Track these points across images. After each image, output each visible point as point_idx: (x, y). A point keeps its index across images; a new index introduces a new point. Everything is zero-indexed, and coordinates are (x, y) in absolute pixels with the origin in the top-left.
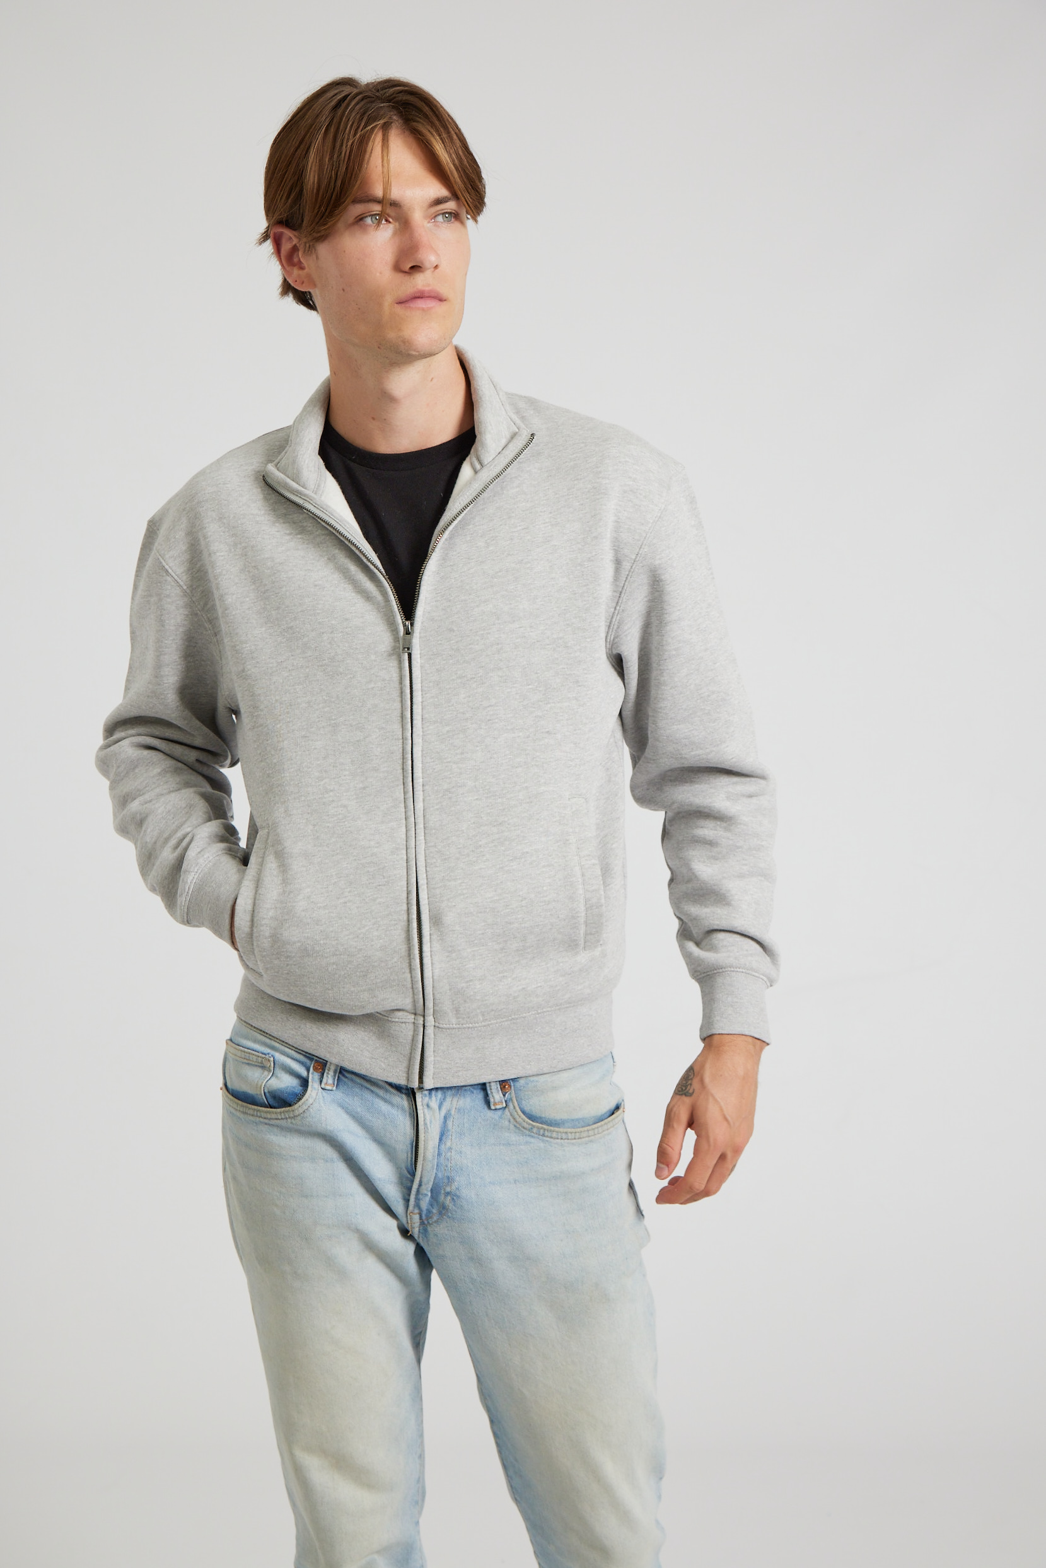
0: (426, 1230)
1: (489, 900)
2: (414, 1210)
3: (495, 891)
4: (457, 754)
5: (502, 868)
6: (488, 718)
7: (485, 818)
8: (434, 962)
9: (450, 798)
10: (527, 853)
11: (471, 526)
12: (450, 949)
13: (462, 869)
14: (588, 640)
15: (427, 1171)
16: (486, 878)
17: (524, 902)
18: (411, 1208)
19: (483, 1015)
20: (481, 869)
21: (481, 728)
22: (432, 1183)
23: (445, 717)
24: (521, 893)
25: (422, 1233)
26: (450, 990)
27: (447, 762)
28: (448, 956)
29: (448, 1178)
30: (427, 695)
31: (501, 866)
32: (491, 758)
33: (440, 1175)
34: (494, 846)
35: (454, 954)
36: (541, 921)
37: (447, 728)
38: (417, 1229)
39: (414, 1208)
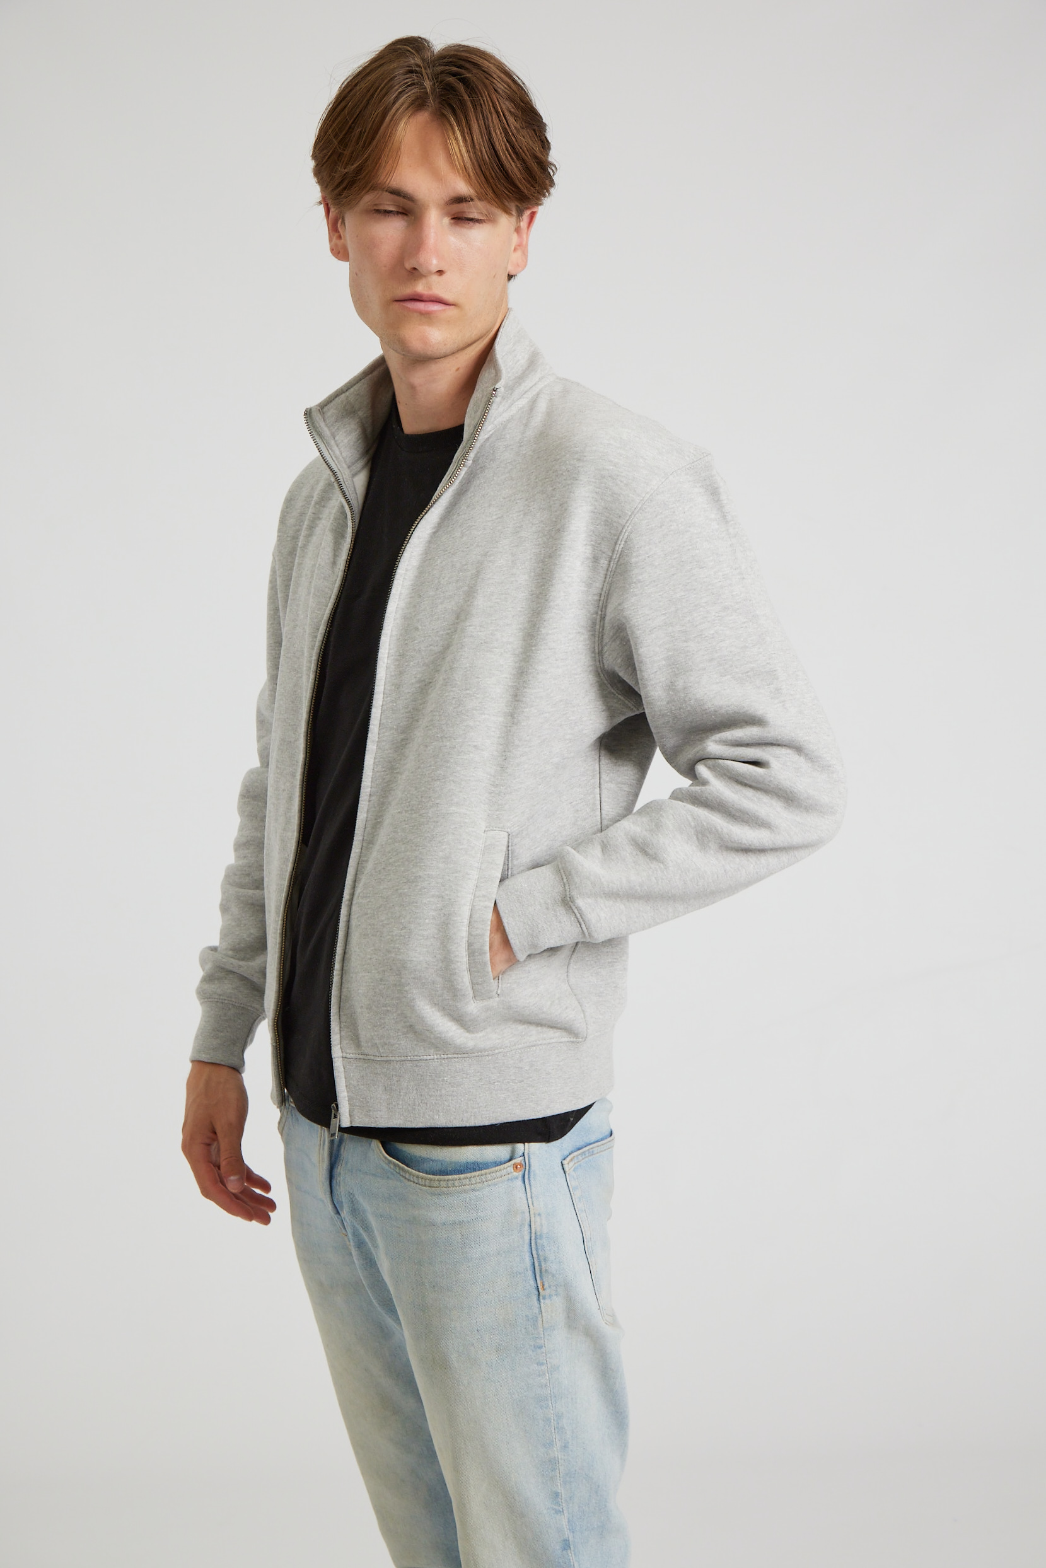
24: (403, 921)
36: (415, 957)
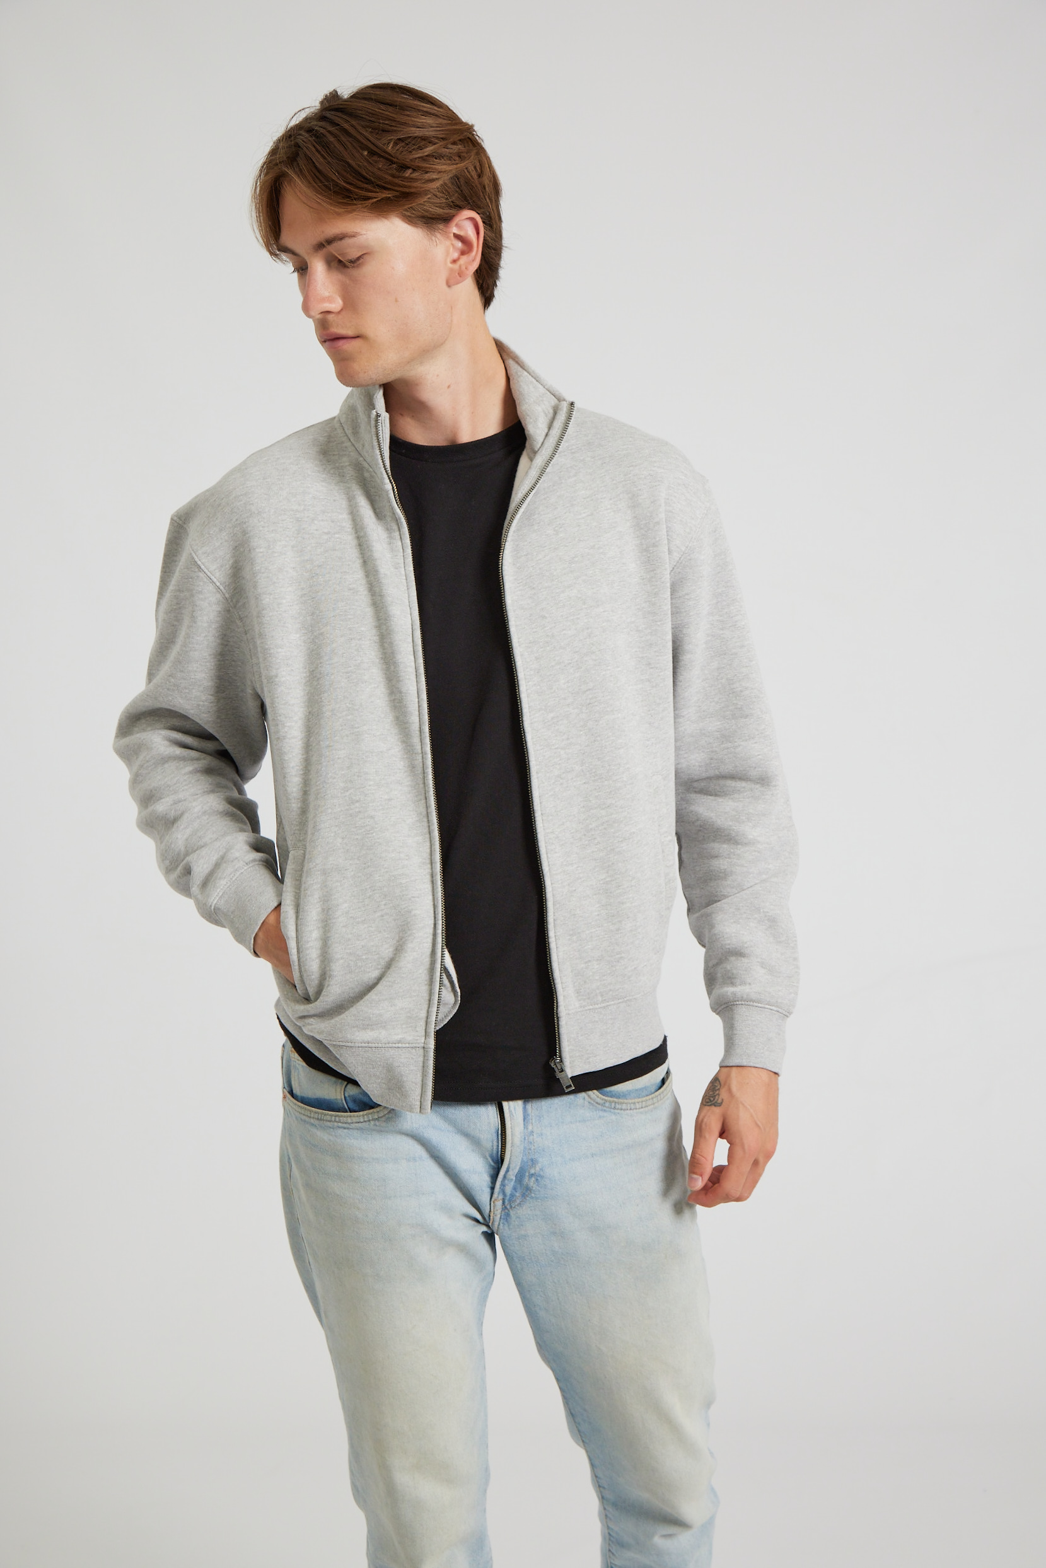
0: (508, 1215)
1: (601, 882)
2: (498, 1197)
3: (607, 873)
4: (563, 740)
5: (613, 849)
6: (588, 701)
7: (593, 802)
8: (558, 945)
9: (562, 784)
10: (634, 833)
11: (536, 516)
12: (571, 932)
13: (576, 853)
14: (659, 623)
15: (514, 1158)
16: (598, 861)
17: (633, 882)
18: (495, 1195)
19: (602, 996)
20: (593, 852)
21: (582, 713)
22: (518, 1168)
23: (549, 704)
25: (504, 1219)
26: (572, 971)
27: (556, 749)
28: (569, 939)
29: (532, 1160)
30: (530, 683)
31: (612, 848)
32: (595, 741)
33: (525, 1159)
34: (605, 829)
35: (575, 938)
37: (552, 715)
38: (499, 1216)
39: (499, 1194)
